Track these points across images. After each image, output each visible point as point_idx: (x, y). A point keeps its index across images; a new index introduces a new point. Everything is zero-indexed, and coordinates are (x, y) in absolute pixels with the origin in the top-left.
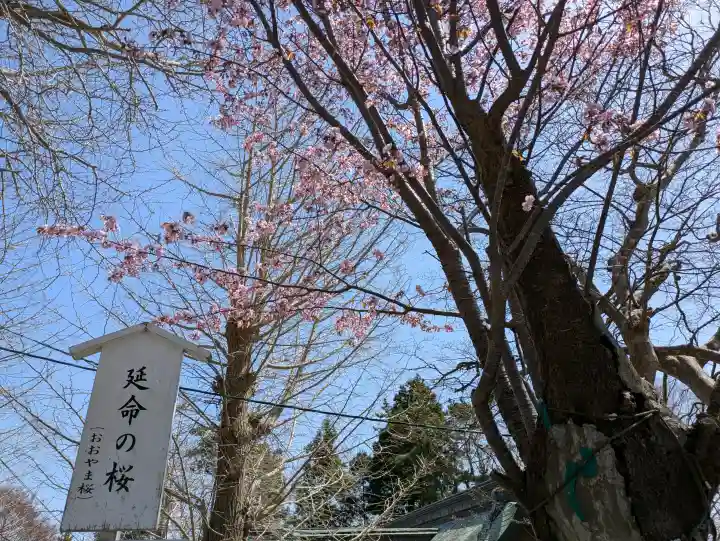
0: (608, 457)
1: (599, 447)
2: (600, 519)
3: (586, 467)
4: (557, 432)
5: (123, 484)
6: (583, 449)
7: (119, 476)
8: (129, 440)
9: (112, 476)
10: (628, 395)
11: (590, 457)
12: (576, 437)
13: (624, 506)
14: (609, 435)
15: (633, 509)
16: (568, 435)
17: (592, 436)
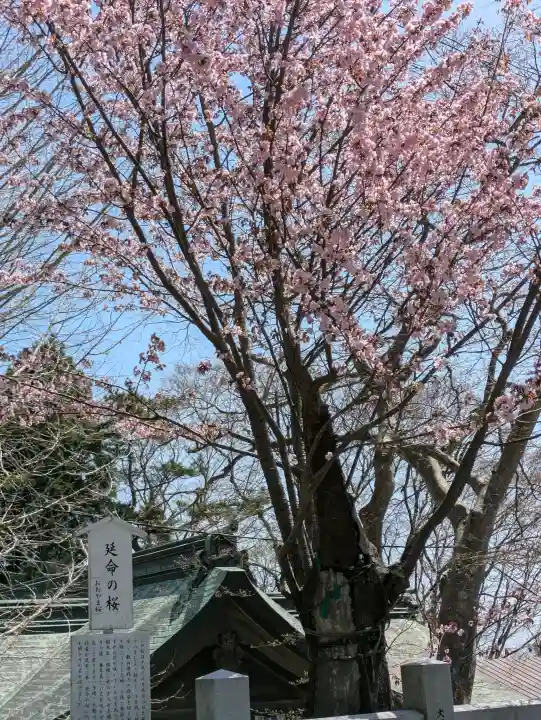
0: (346, 590)
1: (343, 585)
2: (338, 618)
3: (334, 594)
4: (324, 575)
5: (115, 606)
6: (335, 585)
7: (112, 602)
8: (114, 585)
9: (109, 602)
10: (361, 556)
11: (338, 588)
12: (332, 579)
13: (349, 613)
14: (348, 578)
15: (353, 614)
16: (329, 578)
17: (340, 578)
